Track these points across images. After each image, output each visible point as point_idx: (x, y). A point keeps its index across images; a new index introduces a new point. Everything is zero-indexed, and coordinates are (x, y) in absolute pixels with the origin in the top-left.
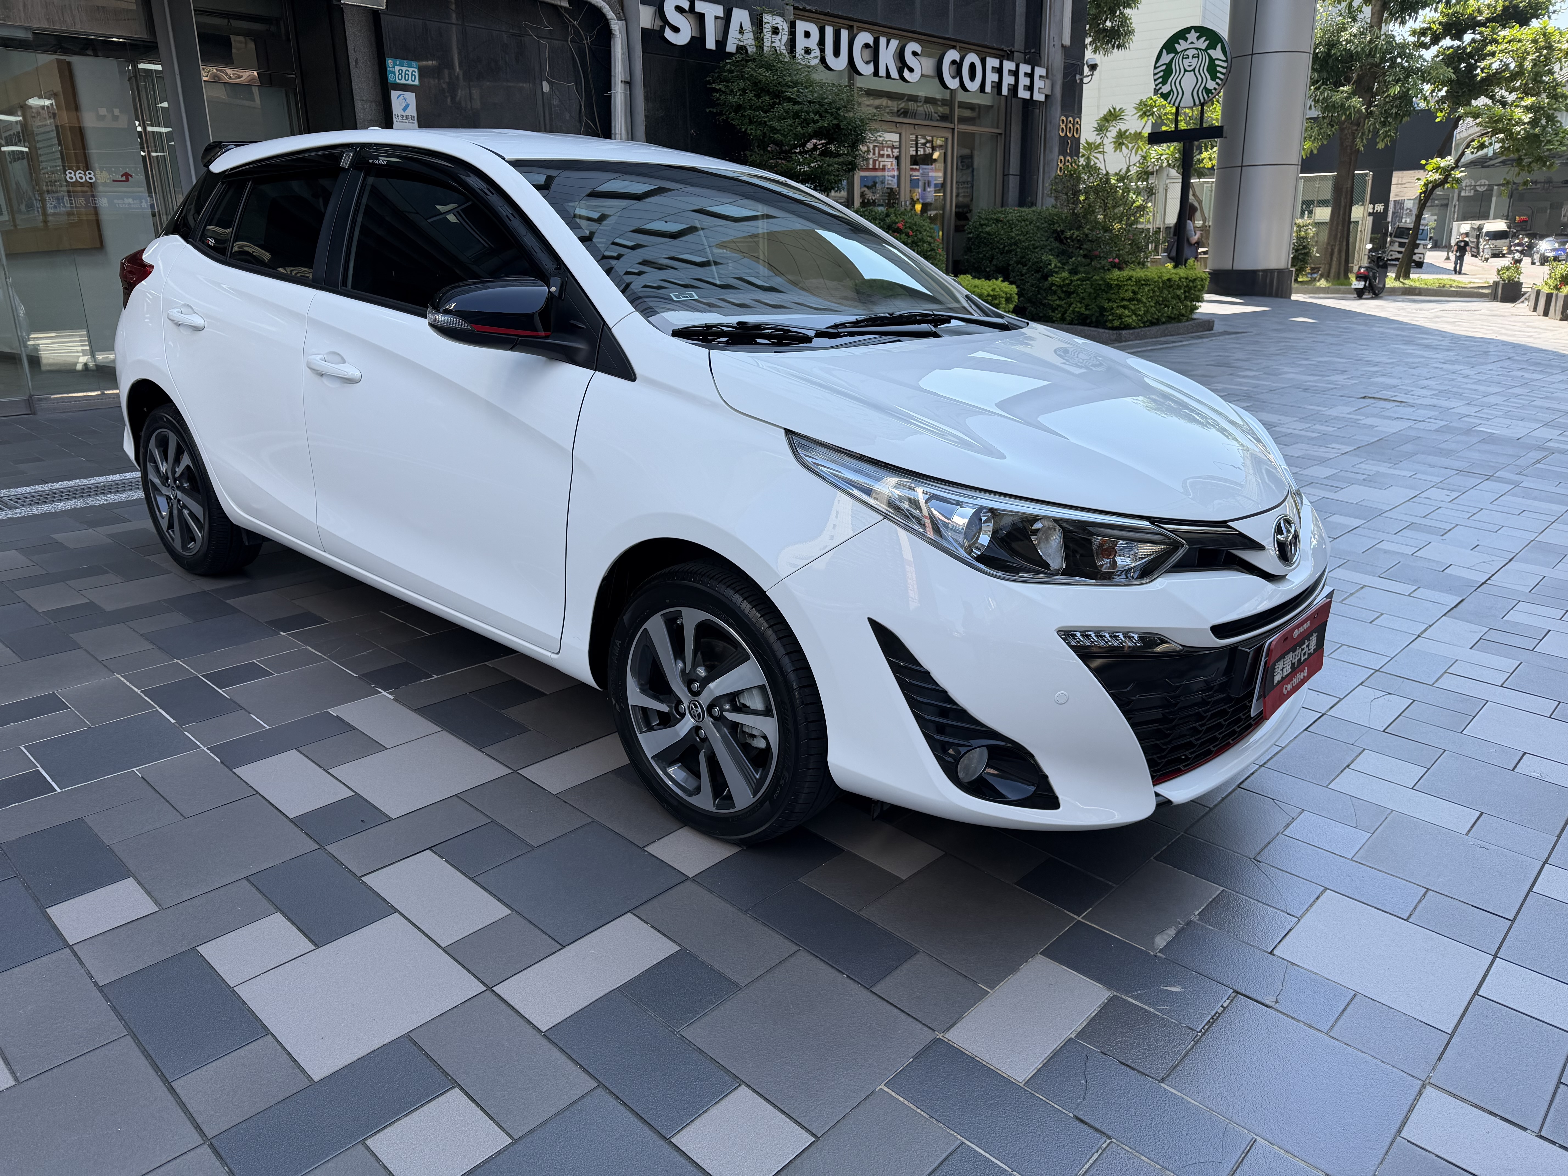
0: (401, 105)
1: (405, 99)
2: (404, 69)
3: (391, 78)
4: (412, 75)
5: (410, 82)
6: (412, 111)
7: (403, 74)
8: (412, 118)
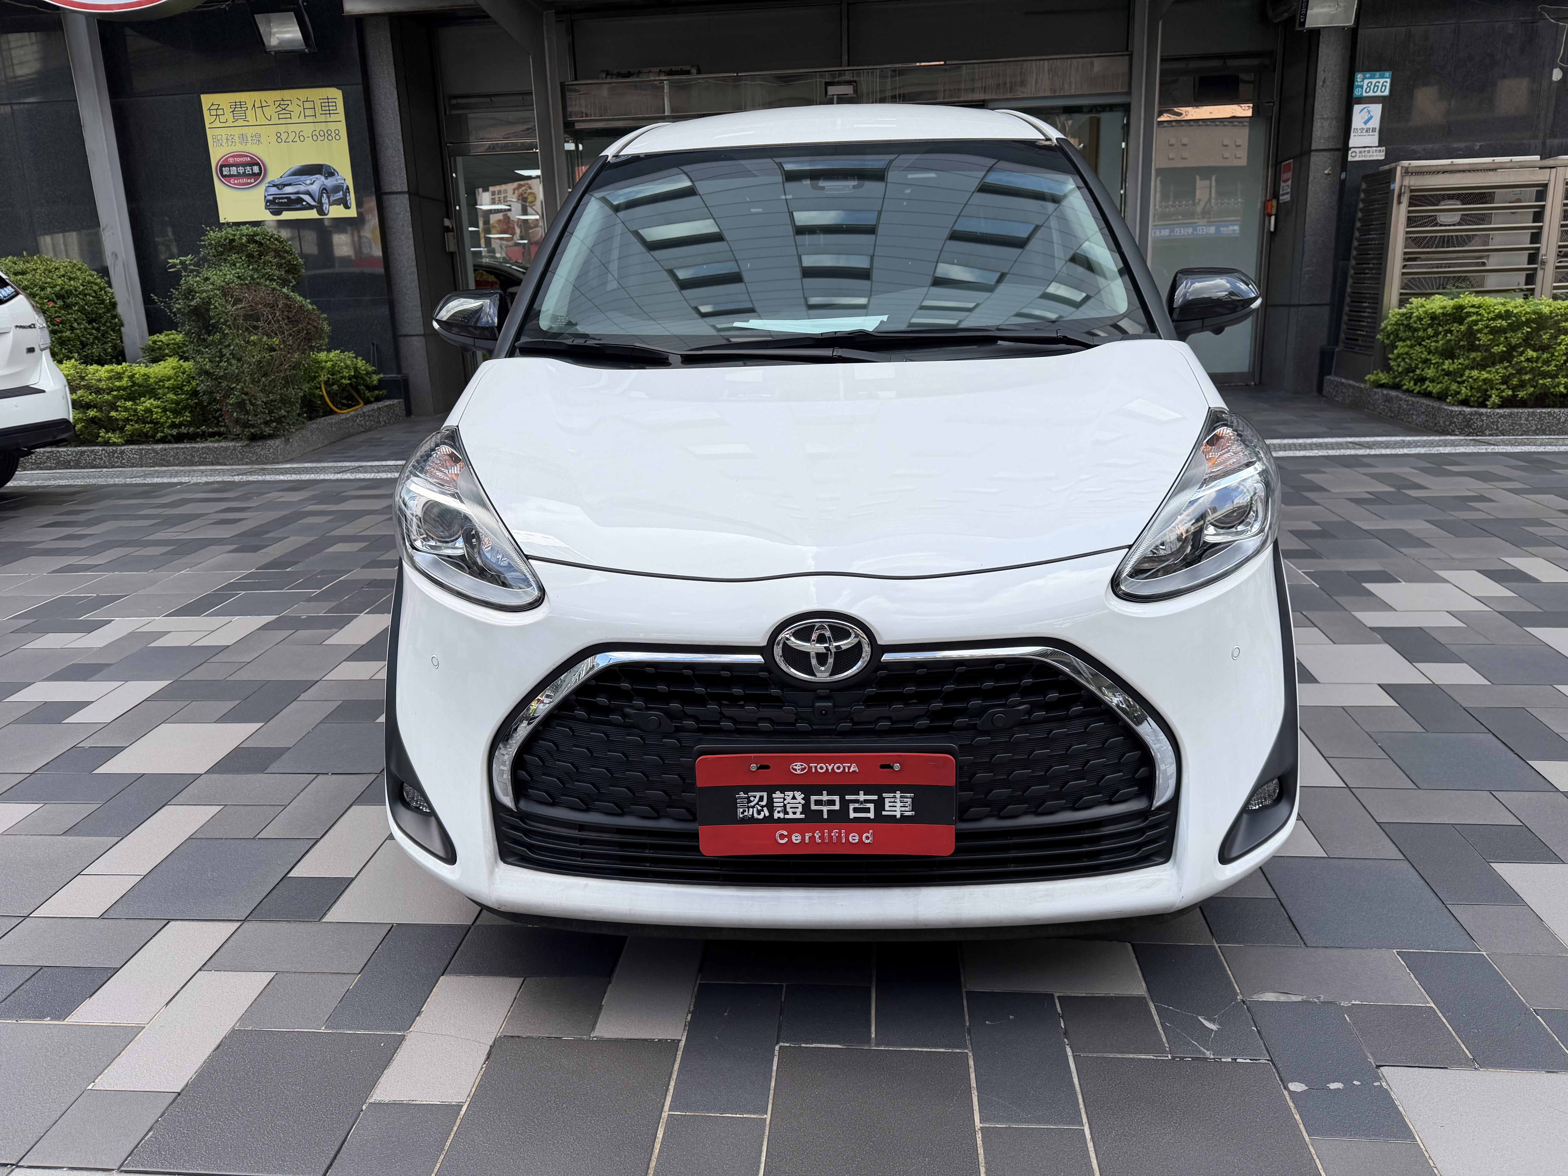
0: (1362, 118)
1: (1369, 112)
2: (1374, 81)
3: (1357, 93)
4: (1382, 86)
5: (1379, 93)
6: (1375, 123)
7: (1372, 87)
8: (1374, 130)
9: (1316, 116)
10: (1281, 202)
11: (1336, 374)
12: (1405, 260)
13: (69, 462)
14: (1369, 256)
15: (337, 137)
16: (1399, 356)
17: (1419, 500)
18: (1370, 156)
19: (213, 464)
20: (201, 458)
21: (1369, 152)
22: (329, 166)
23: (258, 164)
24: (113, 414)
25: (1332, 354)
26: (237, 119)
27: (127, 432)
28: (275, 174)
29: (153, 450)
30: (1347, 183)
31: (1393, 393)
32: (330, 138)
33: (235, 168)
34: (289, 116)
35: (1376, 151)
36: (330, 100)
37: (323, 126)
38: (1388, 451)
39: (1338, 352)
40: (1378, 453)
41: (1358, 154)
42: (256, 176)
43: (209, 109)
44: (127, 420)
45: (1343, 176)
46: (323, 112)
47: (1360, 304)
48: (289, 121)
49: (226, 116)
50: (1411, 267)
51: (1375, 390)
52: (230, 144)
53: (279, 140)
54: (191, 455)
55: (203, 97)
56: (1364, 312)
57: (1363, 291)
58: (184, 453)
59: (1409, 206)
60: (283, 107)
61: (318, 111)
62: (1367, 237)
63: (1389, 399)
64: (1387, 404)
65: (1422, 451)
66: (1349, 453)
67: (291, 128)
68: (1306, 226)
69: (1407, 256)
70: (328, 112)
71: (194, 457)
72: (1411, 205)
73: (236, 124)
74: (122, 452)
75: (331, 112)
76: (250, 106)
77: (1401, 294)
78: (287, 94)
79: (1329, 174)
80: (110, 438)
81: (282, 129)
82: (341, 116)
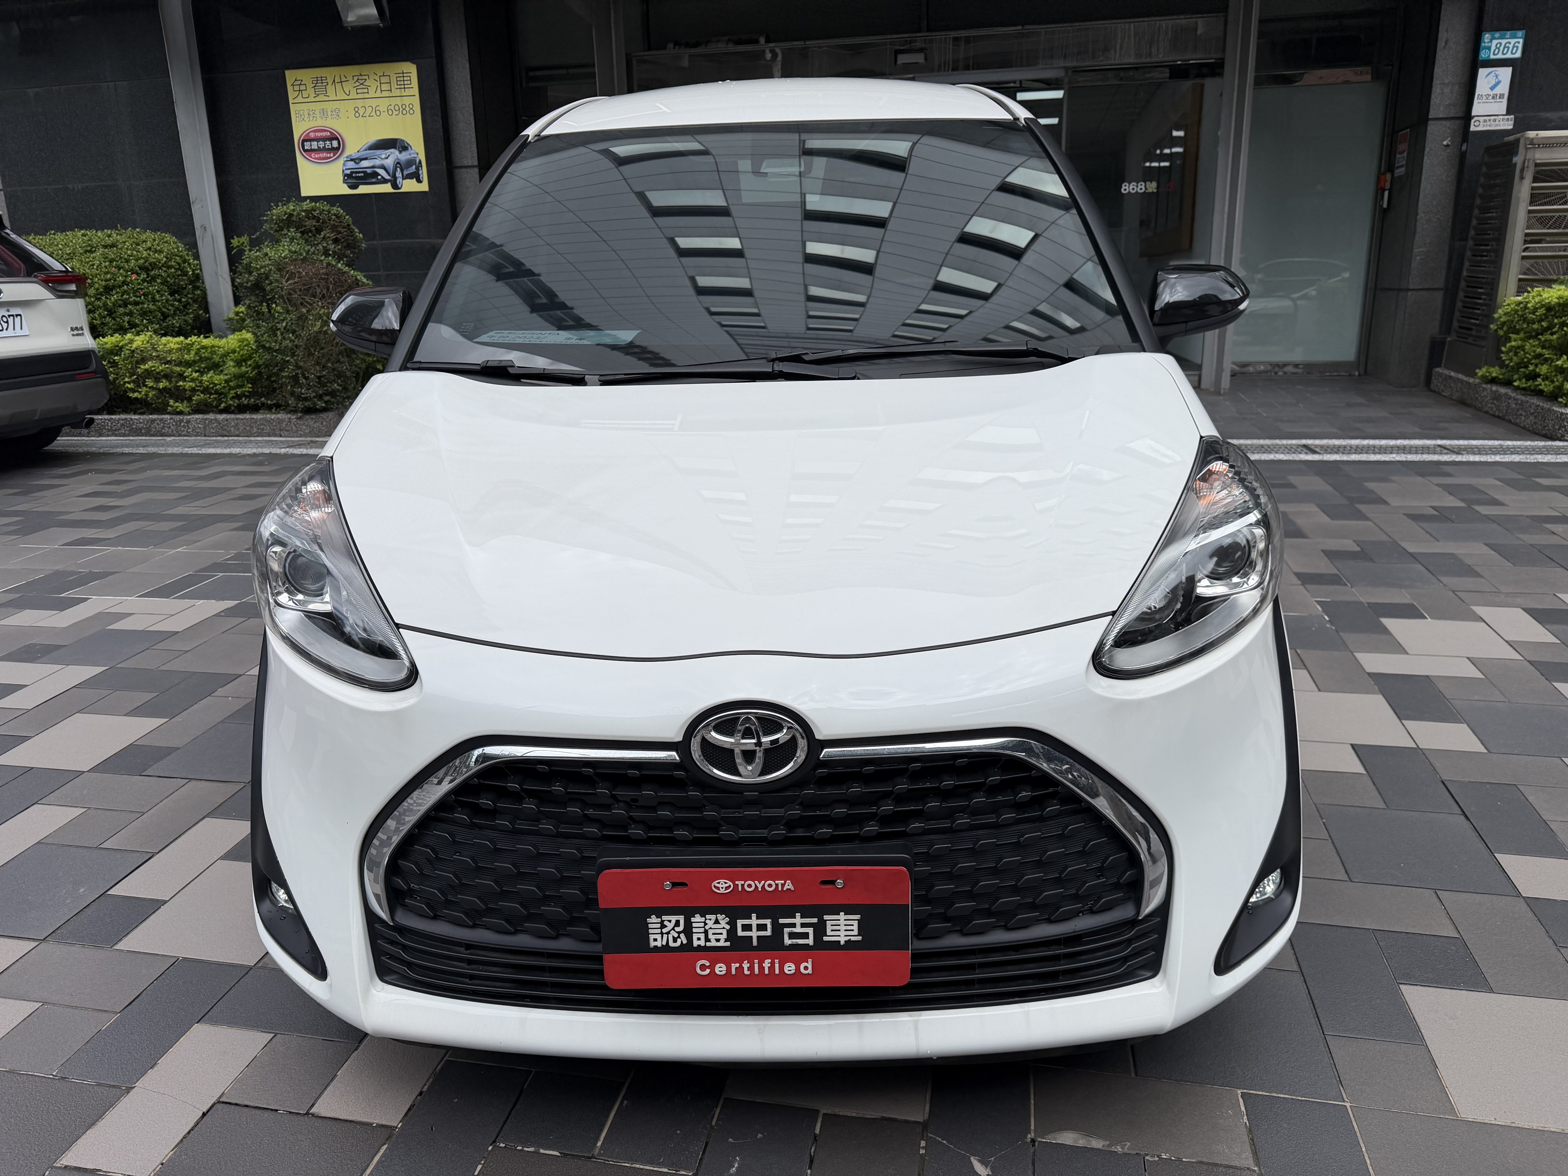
0: (1488, 83)
1: (1497, 76)
2: (1504, 42)
3: (1483, 55)
4: (1514, 47)
5: (1509, 56)
6: (1504, 88)
7: (1501, 48)
8: (1501, 96)
9: (1436, 82)
10: (1396, 175)
11: (1446, 367)
12: (1526, 242)
13: (141, 429)
14: (1488, 237)
15: (411, 112)
16: (1511, 349)
17: (1488, 519)
18: (1497, 125)
19: (269, 436)
20: (259, 429)
21: (1495, 120)
22: (403, 141)
23: (337, 139)
24: (181, 383)
25: (1443, 343)
26: (318, 95)
27: (194, 402)
28: (353, 147)
29: (216, 420)
30: (1467, 156)
31: (1503, 390)
32: (404, 112)
33: (315, 143)
34: (366, 91)
35: (1503, 119)
36: (405, 75)
37: (398, 101)
38: (1477, 458)
39: (1449, 341)
40: (1464, 460)
41: (1482, 124)
42: (335, 150)
43: (293, 85)
44: (193, 390)
45: (1464, 148)
46: (399, 87)
47: (1475, 289)
48: (366, 96)
49: (308, 92)
50: (1534, 250)
51: (1484, 386)
52: (311, 119)
53: (357, 115)
54: (250, 426)
55: (287, 72)
56: (1480, 299)
57: (1479, 276)
58: (244, 424)
59: (1534, 182)
60: (361, 82)
61: (394, 86)
62: (1486, 215)
63: (1497, 397)
64: (1495, 402)
65: (1516, 458)
66: (1430, 459)
67: (368, 102)
68: (1420, 203)
69: (1529, 238)
70: (403, 86)
71: (252, 427)
72: (1535, 180)
73: (317, 99)
74: (188, 422)
75: (406, 86)
76: (330, 81)
77: (1520, 280)
78: (366, 69)
79: (1447, 146)
80: (177, 407)
81: (359, 103)
82: (415, 91)
